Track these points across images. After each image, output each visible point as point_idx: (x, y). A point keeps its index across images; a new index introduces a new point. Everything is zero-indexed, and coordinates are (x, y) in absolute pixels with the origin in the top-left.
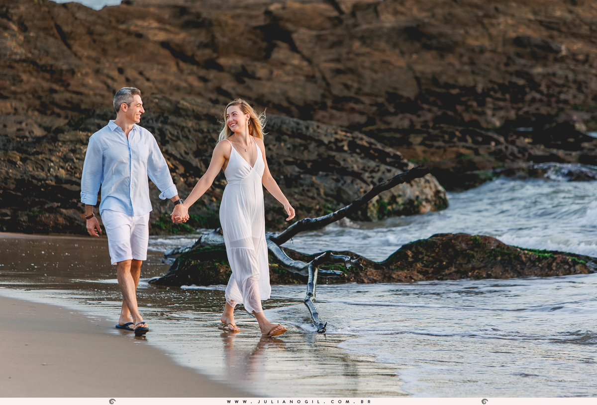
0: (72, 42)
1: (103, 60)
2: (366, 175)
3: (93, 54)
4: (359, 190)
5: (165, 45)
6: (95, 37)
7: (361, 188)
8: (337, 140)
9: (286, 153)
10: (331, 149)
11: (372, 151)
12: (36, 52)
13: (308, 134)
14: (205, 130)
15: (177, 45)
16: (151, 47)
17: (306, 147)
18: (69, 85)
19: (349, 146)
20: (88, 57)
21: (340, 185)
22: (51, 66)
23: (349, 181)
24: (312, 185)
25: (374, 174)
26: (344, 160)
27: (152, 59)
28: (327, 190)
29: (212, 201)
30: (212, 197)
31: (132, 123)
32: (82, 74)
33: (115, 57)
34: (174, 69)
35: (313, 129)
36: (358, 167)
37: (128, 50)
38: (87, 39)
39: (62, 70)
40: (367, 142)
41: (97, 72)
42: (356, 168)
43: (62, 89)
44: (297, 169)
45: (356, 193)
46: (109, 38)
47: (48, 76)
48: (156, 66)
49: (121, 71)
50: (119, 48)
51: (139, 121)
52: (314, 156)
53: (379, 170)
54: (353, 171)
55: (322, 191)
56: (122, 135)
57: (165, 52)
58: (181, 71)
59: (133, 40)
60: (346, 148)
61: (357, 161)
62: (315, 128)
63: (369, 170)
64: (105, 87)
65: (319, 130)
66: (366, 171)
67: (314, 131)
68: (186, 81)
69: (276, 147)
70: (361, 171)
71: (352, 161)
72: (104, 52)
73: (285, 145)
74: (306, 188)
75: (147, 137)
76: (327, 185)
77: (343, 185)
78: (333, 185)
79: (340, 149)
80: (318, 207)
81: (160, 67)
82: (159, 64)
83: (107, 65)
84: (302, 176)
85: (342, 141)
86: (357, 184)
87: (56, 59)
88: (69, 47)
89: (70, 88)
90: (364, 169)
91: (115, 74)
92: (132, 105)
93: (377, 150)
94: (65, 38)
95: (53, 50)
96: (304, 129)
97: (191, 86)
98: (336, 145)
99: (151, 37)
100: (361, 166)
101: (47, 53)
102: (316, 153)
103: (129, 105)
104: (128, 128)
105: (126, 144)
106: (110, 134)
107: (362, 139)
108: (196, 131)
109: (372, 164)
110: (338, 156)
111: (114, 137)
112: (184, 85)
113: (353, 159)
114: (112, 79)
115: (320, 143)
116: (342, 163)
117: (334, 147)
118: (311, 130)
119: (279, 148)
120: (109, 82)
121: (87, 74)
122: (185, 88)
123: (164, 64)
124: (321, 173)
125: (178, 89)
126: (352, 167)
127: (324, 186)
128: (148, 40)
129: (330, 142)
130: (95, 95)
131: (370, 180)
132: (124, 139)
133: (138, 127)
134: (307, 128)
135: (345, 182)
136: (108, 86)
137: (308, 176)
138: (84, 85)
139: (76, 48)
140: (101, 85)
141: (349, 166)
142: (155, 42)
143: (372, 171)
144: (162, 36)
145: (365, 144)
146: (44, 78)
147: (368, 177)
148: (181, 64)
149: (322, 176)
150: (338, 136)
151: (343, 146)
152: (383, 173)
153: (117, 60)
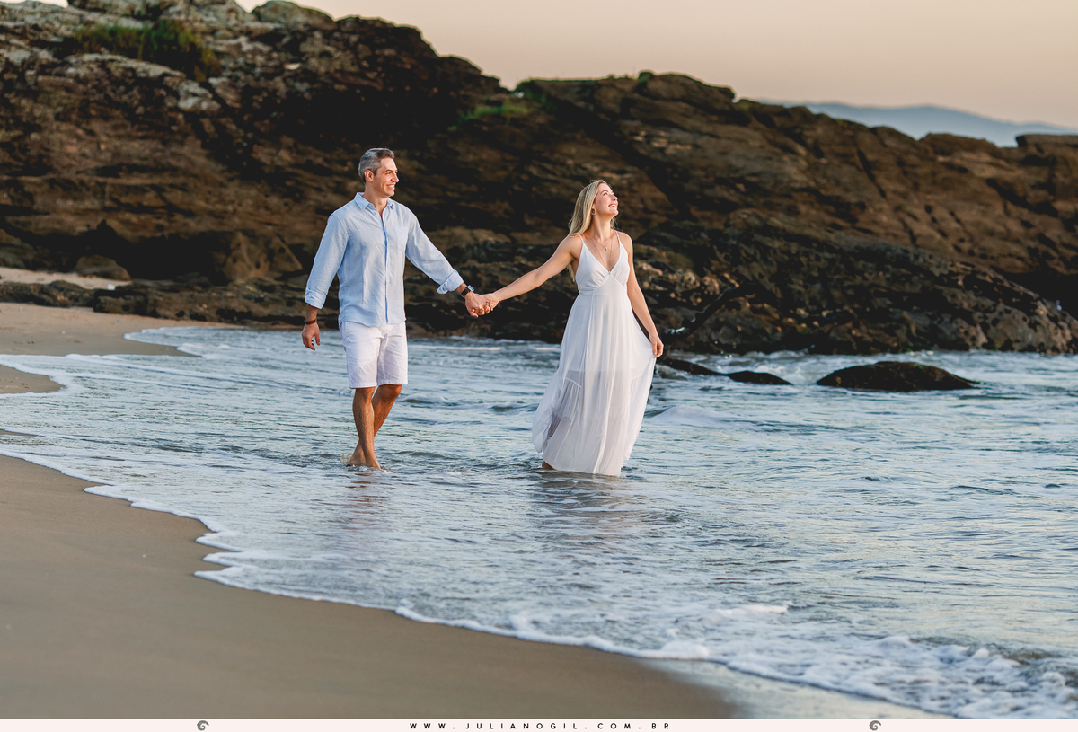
0: (875, 173)
1: (912, 195)
2: (977, 316)
3: (901, 188)
4: (958, 330)
5: (991, 182)
6: (907, 169)
7: (962, 327)
8: (951, 273)
9: (884, 283)
10: (942, 283)
11: (996, 289)
12: (824, 181)
13: (916, 263)
14: (794, 252)
15: (1007, 184)
16: (974, 184)
17: (908, 278)
18: (857, 221)
19: (964, 281)
20: (895, 192)
21: (935, 322)
22: (838, 197)
23: (947, 319)
24: (903, 320)
25: (988, 315)
26: (954, 296)
27: (974, 198)
28: (921, 328)
29: (777, 331)
30: (777, 326)
31: (383, 197)
32: (875, 210)
33: (929, 193)
34: (999, 211)
35: (924, 258)
36: (969, 305)
37: (946, 186)
38: (896, 171)
39: (849, 204)
40: (991, 278)
41: (898, 209)
42: (965, 305)
43: (848, 225)
44: (889, 302)
45: (954, 333)
46: (924, 170)
47: (832, 209)
48: (977, 207)
49: (929, 209)
50: (934, 183)
51: (393, 193)
52: (917, 289)
53: (994, 311)
54: (962, 309)
55: (913, 329)
56: (374, 214)
57: (990, 191)
58: (1007, 213)
59: (953, 175)
60: (960, 283)
61: (969, 298)
62: (927, 257)
63: (983, 309)
64: (900, 225)
65: (931, 261)
66: (979, 310)
67: (925, 261)
68: (1004, 225)
69: (874, 275)
70: (971, 310)
71: (963, 298)
72: (916, 187)
73: (884, 274)
74: (894, 324)
75: (406, 218)
76: (919, 322)
77: (939, 323)
78: (928, 322)
79: (954, 284)
80: (895, 344)
81: (983, 208)
82: (981, 204)
83: (916, 201)
84: (891, 310)
85: (958, 274)
86: (957, 324)
87: (847, 190)
88: (872, 178)
89: (858, 225)
90: (976, 308)
91: (920, 212)
92: (379, 171)
93: (1002, 288)
94: (869, 168)
95: (845, 180)
96: (912, 258)
97: (1009, 231)
98: (949, 280)
99: (976, 173)
100: (973, 304)
101: (838, 183)
102: (920, 286)
103: (375, 173)
104: (380, 204)
105: (380, 226)
106: (358, 212)
107: (985, 274)
108: (782, 252)
109: (988, 303)
110: (946, 290)
111: (364, 216)
112: (1001, 229)
113: (964, 295)
114: (915, 218)
115: (930, 275)
116: (949, 299)
117: (946, 281)
118: (921, 260)
119: (877, 277)
120: (909, 220)
121: (881, 210)
122: (1001, 233)
123: (988, 205)
124: (915, 308)
125: (991, 233)
126: (961, 305)
127: (917, 323)
128: (972, 176)
129: (942, 275)
130: (887, 234)
131: (981, 321)
132: (378, 218)
133: (393, 202)
134: (916, 257)
135: (942, 320)
136: (905, 225)
137: (898, 310)
138: (875, 222)
139: (881, 180)
140: (896, 223)
141: (957, 303)
142: (981, 179)
143: (988, 310)
144: (990, 172)
145: (988, 279)
146: (827, 212)
147: (980, 317)
148: (1010, 206)
149: (916, 311)
150: (953, 269)
151: (957, 280)
152: (1001, 313)
153: (929, 197)
